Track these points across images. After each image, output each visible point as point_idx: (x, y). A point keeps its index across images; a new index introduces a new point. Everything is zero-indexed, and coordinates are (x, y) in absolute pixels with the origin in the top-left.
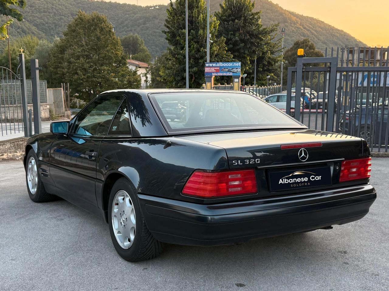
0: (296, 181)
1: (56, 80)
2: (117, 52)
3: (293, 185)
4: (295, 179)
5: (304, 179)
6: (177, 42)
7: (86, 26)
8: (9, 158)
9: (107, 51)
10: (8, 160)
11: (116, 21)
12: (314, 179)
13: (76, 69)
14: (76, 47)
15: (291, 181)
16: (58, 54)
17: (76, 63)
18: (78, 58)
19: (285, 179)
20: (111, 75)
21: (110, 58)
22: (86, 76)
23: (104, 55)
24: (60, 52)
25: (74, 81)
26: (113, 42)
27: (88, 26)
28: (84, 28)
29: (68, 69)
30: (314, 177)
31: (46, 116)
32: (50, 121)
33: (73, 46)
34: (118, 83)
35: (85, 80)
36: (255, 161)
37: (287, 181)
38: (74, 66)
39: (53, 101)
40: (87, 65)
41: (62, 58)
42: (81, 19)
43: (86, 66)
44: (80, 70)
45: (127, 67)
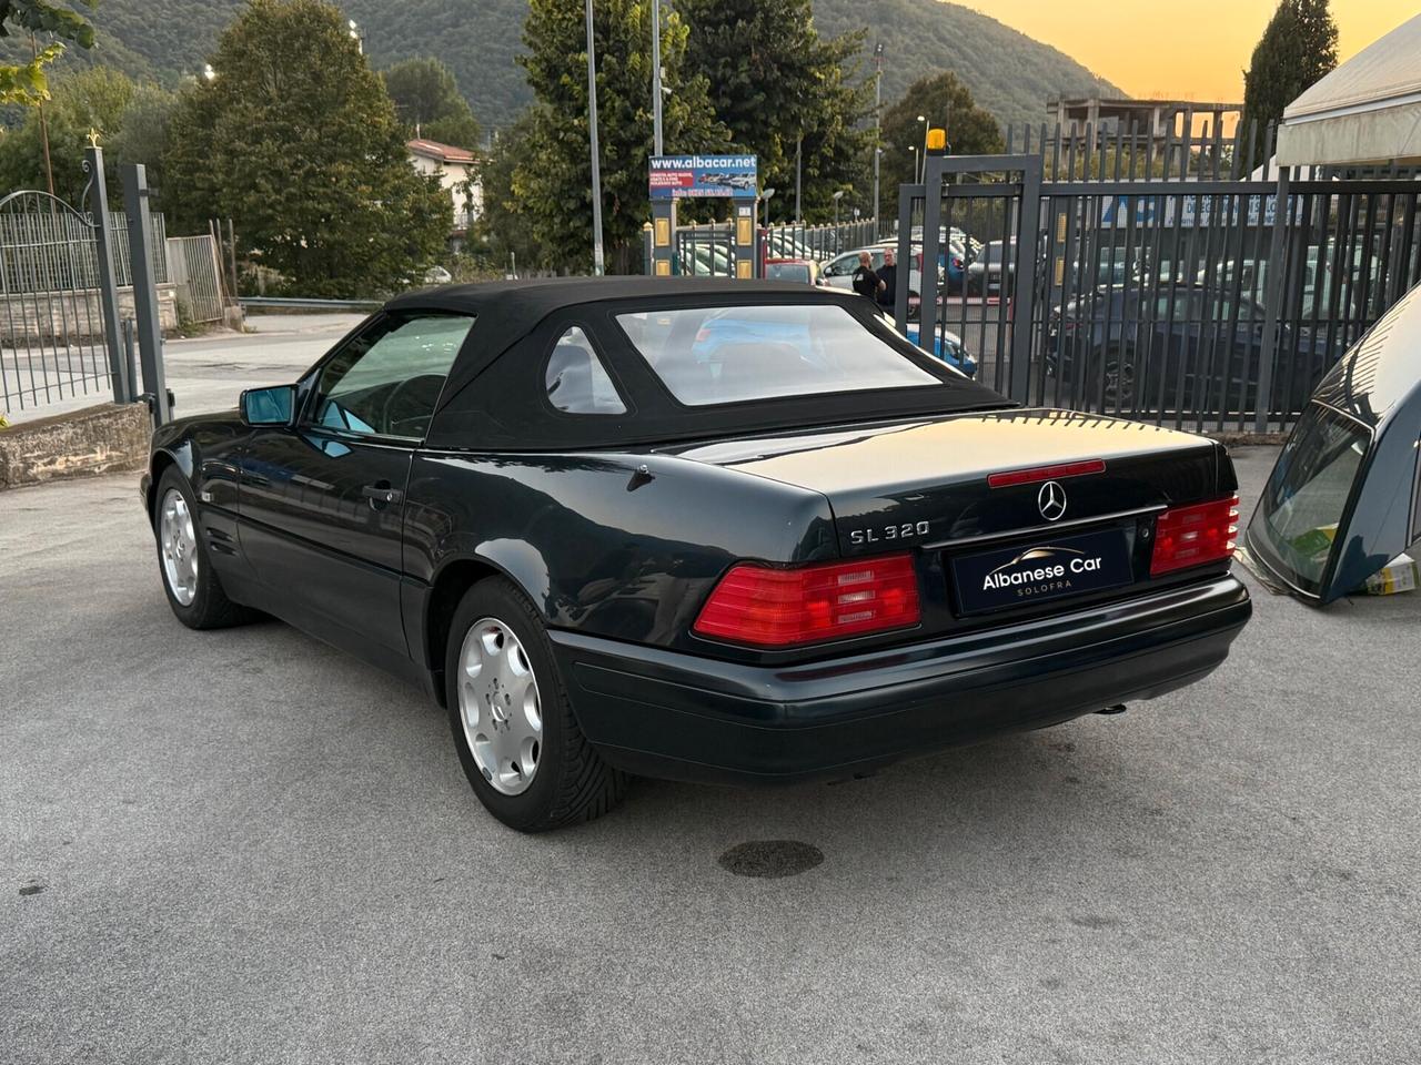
1: (191, 208)
2: (376, 119)
4: (1029, 572)
6: (561, 90)
7: (279, 38)
8: (72, 470)
9: (346, 116)
10: (69, 475)
11: (368, 17)
12: (1082, 569)
13: (252, 175)
14: (250, 105)
15: (1016, 579)
16: (195, 128)
17: (250, 154)
18: (257, 137)
20: (361, 192)
21: (356, 138)
22: (284, 195)
23: (335, 128)
24: (199, 121)
25: (245, 209)
26: (362, 88)
27: (285, 39)
28: (271, 45)
29: (228, 173)
30: (1081, 561)
31: (167, 324)
32: (179, 338)
33: (239, 102)
34: (382, 217)
35: (279, 208)
36: (914, 530)
37: (1005, 581)
38: (244, 164)
39: (185, 277)
40: (287, 160)
41: (208, 140)
42: (260, 16)
43: (283, 163)
44: (264, 175)
45: (410, 165)
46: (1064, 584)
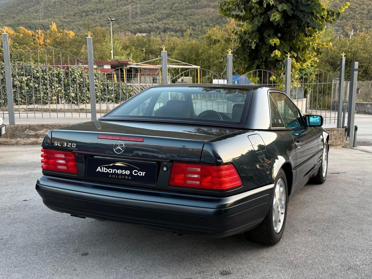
0: (116, 173)
3: (112, 176)
5: (125, 172)
12: (137, 174)
15: (110, 171)
19: (104, 168)
30: (137, 171)
36: (71, 145)
46: (128, 177)
